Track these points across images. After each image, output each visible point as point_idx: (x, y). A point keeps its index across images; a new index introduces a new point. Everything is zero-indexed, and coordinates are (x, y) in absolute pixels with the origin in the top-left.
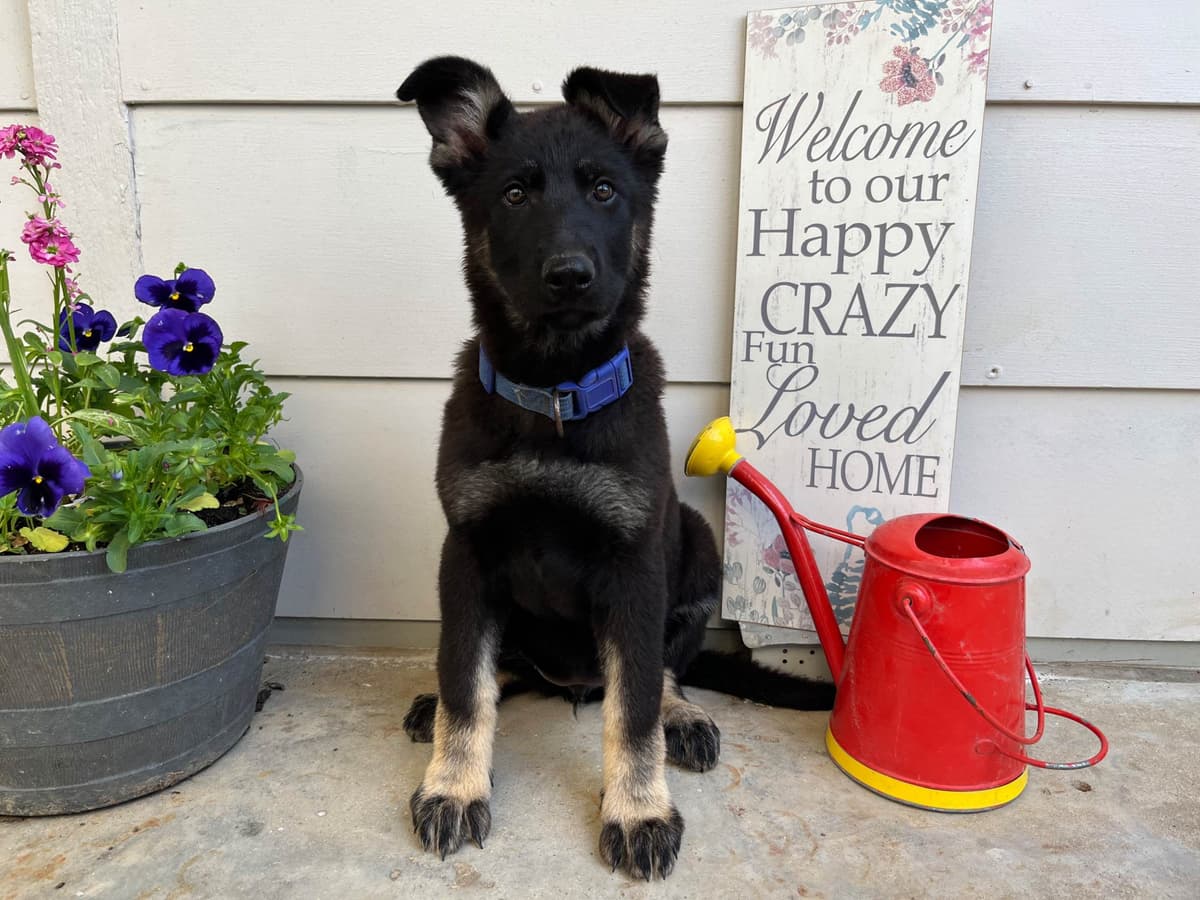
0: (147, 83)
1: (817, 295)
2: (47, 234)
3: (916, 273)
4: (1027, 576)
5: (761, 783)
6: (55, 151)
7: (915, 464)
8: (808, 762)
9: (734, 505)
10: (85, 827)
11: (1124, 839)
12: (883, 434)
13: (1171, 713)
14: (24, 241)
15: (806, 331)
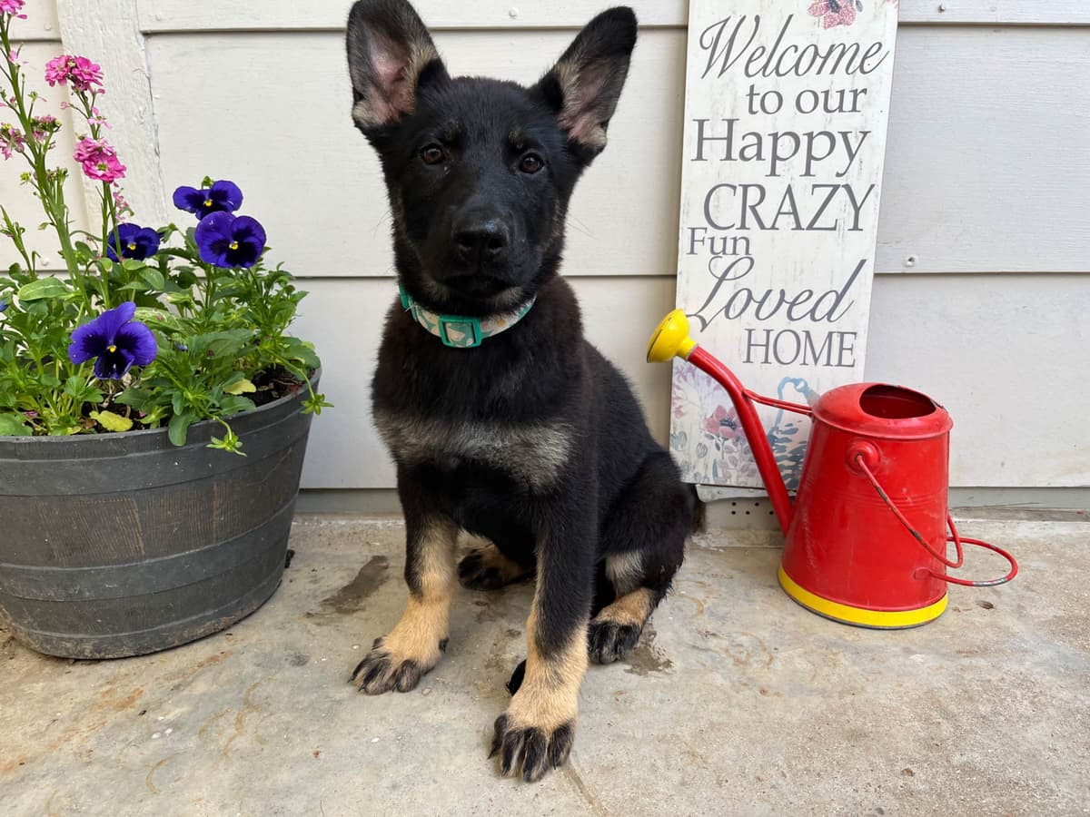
0: (161, 14)
1: (753, 195)
2: (97, 153)
3: (838, 175)
4: (951, 431)
5: (722, 610)
6: (101, 78)
7: (836, 339)
8: (759, 594)
9: (680, 382)
10: (155, 665)
11: (1023, 645)
12: (809, 315)
13: (1056, 546)
14: (77, 160)
15: (743, 226)
